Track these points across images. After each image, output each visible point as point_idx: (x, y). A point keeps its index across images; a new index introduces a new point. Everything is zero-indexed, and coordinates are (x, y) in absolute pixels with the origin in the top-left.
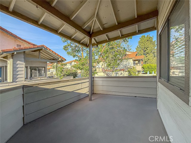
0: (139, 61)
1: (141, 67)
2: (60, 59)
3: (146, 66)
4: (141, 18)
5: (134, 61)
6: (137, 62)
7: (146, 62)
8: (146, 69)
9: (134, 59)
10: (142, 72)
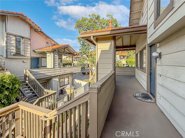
0: (124, 57)
1: (125, 61)
2: (75, 54)
3: (128, 60)
4: (131, 46)
5: (120, 56)
6: (122, 57)
7: (128, 57)
8: (128, 63)
9: (120, 55)
10: (126, 65)
